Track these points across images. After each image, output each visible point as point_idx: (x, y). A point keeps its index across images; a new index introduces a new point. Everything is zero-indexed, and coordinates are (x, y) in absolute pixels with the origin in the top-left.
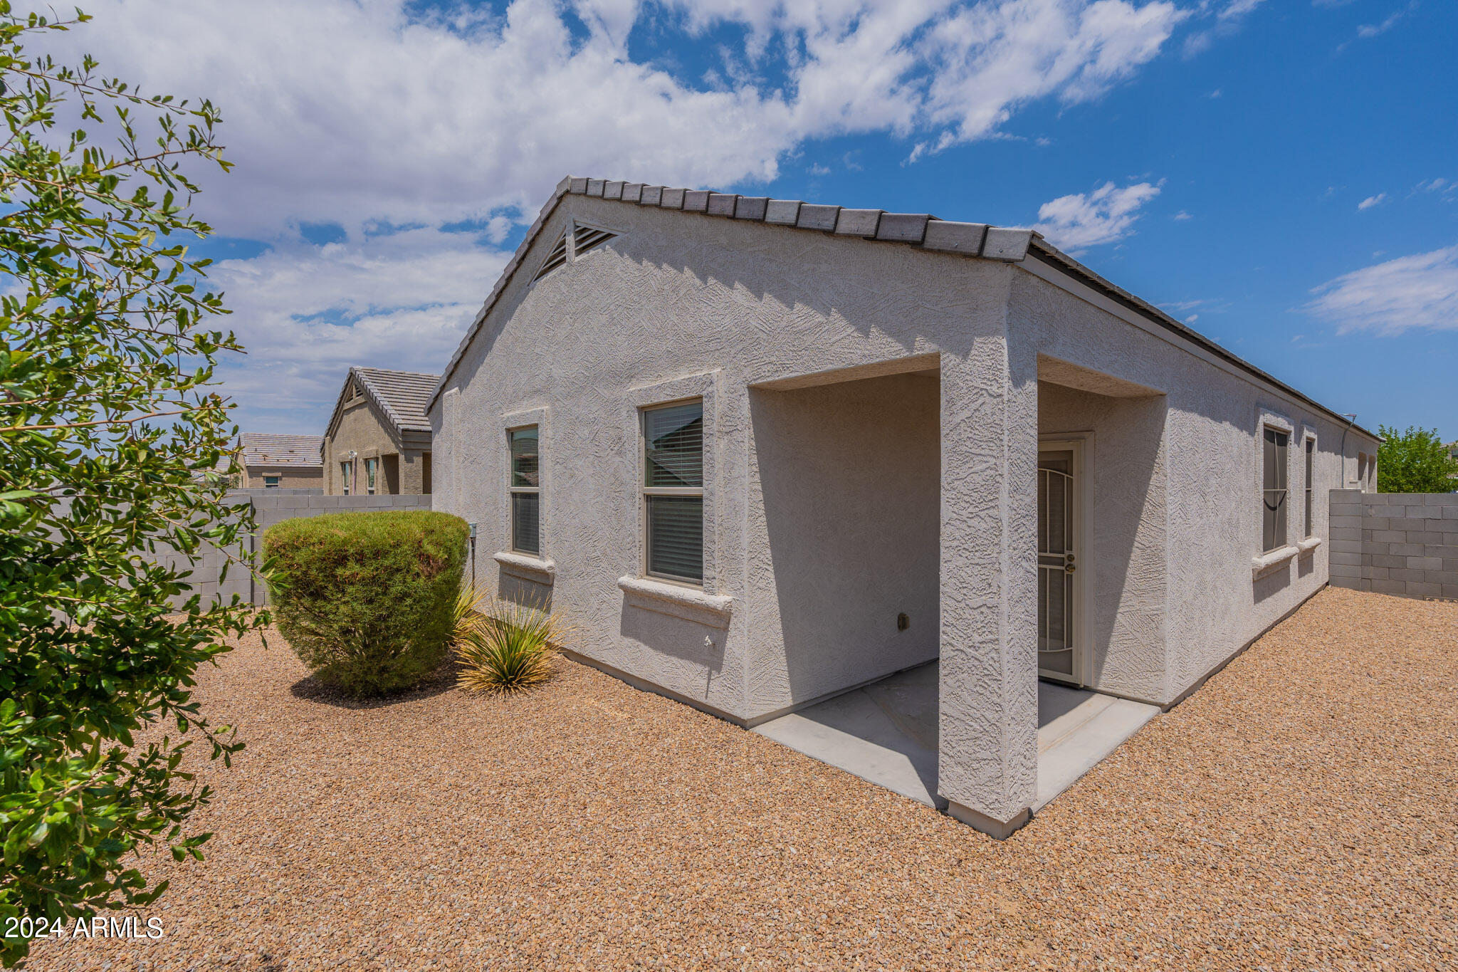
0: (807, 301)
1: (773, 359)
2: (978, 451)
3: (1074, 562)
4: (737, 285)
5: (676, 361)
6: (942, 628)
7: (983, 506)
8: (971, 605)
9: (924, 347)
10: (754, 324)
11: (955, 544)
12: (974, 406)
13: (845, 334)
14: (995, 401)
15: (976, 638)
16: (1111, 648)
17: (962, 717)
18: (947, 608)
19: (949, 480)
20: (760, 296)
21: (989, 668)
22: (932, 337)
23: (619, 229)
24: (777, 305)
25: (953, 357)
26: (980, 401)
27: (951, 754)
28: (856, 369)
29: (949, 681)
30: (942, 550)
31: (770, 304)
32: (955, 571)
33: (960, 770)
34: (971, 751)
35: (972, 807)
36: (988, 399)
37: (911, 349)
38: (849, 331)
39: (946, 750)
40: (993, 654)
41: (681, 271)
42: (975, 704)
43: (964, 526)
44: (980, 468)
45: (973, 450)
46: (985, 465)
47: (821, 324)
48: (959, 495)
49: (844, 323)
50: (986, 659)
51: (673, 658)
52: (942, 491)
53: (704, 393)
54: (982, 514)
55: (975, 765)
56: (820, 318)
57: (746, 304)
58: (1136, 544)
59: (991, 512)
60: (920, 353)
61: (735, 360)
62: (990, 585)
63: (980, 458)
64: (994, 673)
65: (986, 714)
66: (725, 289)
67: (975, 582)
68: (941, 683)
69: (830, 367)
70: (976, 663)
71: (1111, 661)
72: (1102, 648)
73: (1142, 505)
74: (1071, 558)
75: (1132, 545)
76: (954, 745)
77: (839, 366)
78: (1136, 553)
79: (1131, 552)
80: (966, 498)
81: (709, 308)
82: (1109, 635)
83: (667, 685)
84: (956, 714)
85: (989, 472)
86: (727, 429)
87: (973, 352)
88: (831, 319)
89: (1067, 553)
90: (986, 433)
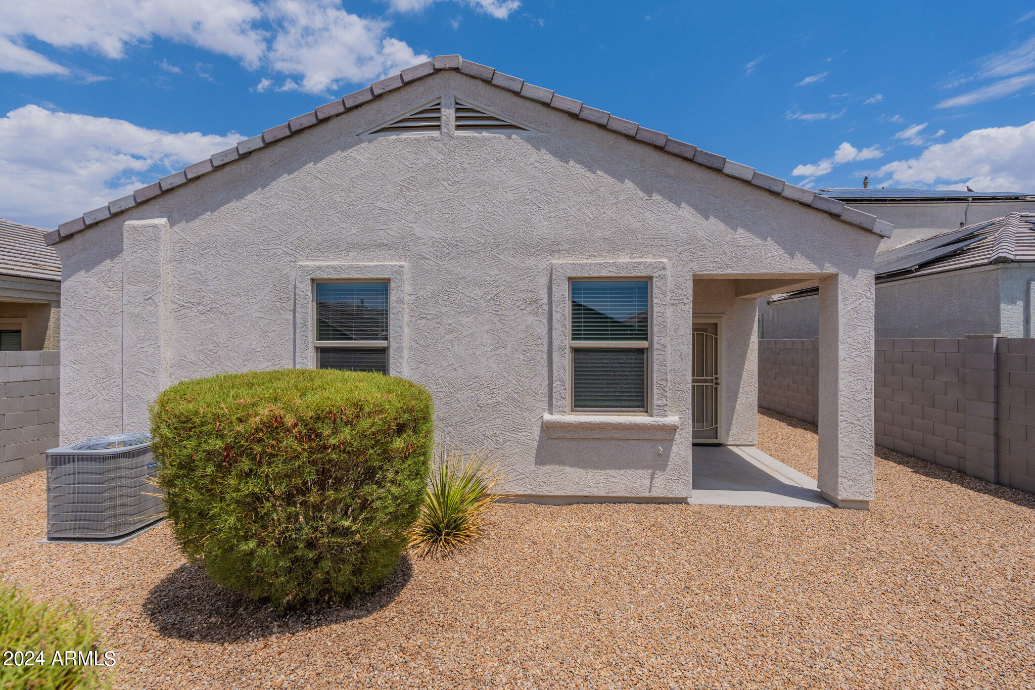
0: (747, 228)
1: (719, 260)
2: (860, 324)
3: (718, 381)
4: (683, 205)
5: (613, 246)
6: (840, 413)
7: (862, 351)
8: (857, 400)
9: (829, 269)
10: (701, 234)
11: (847, 370)
12: (858, 302)
13: (778, 254)
14: (869, 300)
15: (860, 415)
16: (734, 422)
17: (852, 456)
18: (843, 403)
19: (844, 338)
20: (707, 218)
21: (867, 429)
22: (835, 265)
23: (533, 126)
24: (721, 226)
25: (847, 276)
26: (862, 300)
27: (845, 476)
28: (784, 275)
29: (845, 440)
30: (840, 373)
31: (714, 225)
32: (848, 383)
33: (851, 483)
34: (856, 471)
35: (858, 499)
36: (865, 299)
37: (821, 268)
38: (780, 252)
39: (843, 475)
40: (868, 422)
41: (623, 182)
42: (859, 448)
43: (853, 361)
44: (862, 332)
45: (858, 324)
46: (864, 331)
47: (759, 245)
48: (850, 346)
49: (776, 247)
50: (864, 425)
51: (608, 471)
52: (840, 344)
53: (654, 275)
54: (862, 355)
55: (859, 478)
56: (758, 241)
57: (694, 220)
58: (745, 370)
59: (867, 353)
60: (827, 272)
61: (680, 255)
62: (866, 388)
63: (861, 327)
64: (868, 430)
65: (864, 451)
66: (672, 206)
67: (858, 388)
68: (840, 441)
69: (765, 271)
70: (860, 428)
71: (733, 429)
72: (730, 423)
73: (747, 351)
74: (717, 379)
75: (743, 370)
76: (847, 471)
77: (773, 271)
78: (745, 374)
79: (742, 374)
80: (854, 347)
81: (654, 215)
82: (733, 416)
83: (602, 493)
84: (848, 455)
85: (865, 334)
86: (673, 302)
87: (858, 276)
88: (767, 243)
89: (715, 376)
90: (865, 316)
